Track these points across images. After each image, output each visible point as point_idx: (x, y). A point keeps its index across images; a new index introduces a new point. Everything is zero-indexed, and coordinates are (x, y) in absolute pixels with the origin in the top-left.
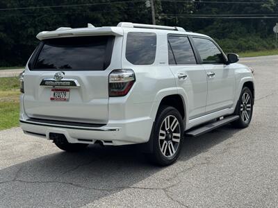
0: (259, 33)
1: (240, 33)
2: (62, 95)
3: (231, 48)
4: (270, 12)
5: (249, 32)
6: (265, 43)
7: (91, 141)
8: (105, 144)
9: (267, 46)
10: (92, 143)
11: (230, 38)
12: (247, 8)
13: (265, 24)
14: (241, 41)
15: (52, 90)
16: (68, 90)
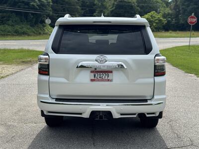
0: (29, 23)
1: (15, 21)
2: (104, 76)
3: (11, 32)
4: (37, 9)
5: (22, 22)
6: (34, 30)
7: (135, 114)
8: (147, 116)
9: (36, 32)
10: (135, 116)
11: (9, 25)
12: (20, 4)
13: (32, 17)
14: (18, 27)
15: (92, 72)
16: (111, 72)
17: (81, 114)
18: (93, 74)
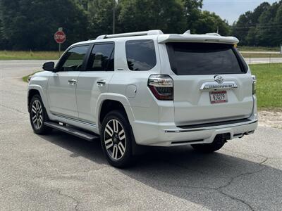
2: (221, 97)
15: (212, 93)
16: (225, 92)
17: (202, 140)
18: (212, 96)
